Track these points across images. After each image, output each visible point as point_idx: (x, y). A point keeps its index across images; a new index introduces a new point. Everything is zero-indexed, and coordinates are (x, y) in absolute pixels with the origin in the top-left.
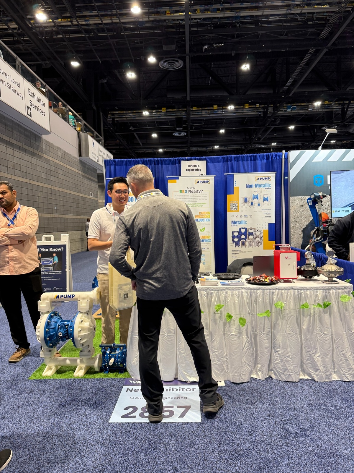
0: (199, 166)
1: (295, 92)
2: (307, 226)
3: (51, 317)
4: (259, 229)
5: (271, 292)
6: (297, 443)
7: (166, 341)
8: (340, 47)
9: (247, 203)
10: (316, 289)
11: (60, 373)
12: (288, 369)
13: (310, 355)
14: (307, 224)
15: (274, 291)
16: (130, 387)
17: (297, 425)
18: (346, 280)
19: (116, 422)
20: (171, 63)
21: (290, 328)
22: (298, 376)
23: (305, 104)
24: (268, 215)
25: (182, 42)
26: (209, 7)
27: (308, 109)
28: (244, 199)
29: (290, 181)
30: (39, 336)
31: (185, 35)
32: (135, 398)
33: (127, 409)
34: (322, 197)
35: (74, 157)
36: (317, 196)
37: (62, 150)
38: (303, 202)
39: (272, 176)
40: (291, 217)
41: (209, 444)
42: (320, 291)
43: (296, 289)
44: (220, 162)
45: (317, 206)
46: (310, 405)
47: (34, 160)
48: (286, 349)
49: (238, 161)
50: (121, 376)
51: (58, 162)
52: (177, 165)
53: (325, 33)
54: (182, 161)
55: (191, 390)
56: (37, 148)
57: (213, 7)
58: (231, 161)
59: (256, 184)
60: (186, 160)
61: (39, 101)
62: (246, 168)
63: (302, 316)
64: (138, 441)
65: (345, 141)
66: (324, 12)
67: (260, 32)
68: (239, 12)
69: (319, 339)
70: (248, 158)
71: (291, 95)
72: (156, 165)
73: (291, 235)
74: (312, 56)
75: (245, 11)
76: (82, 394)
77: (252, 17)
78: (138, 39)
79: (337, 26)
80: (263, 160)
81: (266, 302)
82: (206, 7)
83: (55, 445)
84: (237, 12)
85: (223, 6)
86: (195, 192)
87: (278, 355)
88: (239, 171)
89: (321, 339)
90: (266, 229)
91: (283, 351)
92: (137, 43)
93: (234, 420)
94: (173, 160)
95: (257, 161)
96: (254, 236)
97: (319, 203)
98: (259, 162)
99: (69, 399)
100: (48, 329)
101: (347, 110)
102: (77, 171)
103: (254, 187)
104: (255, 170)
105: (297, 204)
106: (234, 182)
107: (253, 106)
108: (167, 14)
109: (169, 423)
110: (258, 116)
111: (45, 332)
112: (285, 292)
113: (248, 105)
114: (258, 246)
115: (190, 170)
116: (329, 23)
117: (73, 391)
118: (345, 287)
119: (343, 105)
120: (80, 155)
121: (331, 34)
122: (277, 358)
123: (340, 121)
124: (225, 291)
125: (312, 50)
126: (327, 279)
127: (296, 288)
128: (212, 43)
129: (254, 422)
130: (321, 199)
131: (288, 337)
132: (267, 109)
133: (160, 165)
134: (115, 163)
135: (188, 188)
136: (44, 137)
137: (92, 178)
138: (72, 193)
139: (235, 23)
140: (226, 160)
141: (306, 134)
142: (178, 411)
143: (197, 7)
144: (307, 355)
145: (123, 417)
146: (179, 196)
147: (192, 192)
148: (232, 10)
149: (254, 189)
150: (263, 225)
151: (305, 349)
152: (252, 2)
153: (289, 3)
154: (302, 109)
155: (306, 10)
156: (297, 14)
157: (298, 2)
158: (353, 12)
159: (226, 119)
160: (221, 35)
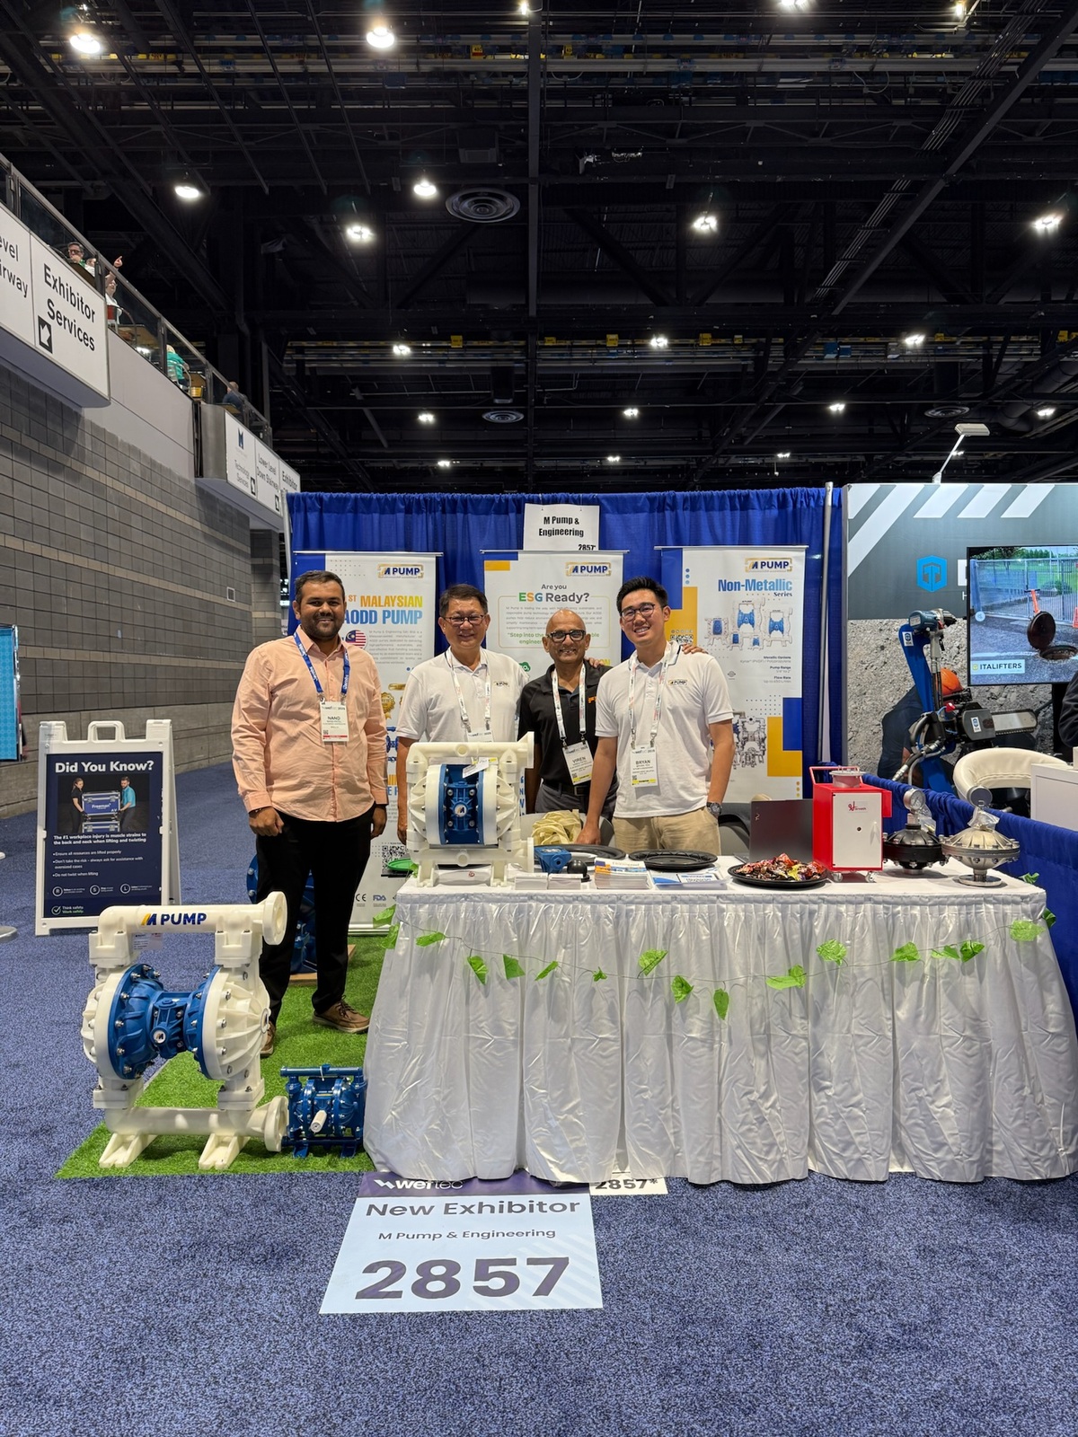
0: (577, 522)
1: (848, 304)
2: (896, 709)
3: (129, 984)
4: (756, 715)
5: (807, 911)
6: (896, 1370)
7: (489, 1057)
8: (983, 177)
9: (722, 636)
10: (940, 902)
11: (156, 1158)
12: (853, 1143)
13: (920, 1099)
14: (896, 702)
15: (816, 907)
16: (379, 1202)
17: (889, 1316)
18: (1023, 877)
19: (340, 1312)
20: (482, 203)
21: (863, 1019)
22: (885, 1165)
23: (877, 340)
24: (782, 675)
25: (519, 143)
26: (600, 41)
27: (886, 356)
28: (712, 624)
29: (849, 574)
30: (90, 1043)
31: (527, 120)
32: (394, 1236)
33: (371, 1269)
34: (942, 623)
35: (180, 479)
36: (927, 621)
37: (145, 456)
38: (884, 635)
39: (796, 557)
40: (849, 681)
41: (633, 1378)
42: (952, 907)
43: (879, 903)
44: (642, 511)
45: (926, 650)
46: (925, 1251)
47: (57, 486)
48: (848, 1081)
49: (694, 509)
50: (346, 1165)
51: (129, 491)
52: (512, 516)
53: (938, 135)
54: (528, 506)
55: (565, 1207)
56: (67, 447)
57: (612, 42)
58: (673, 508)
59: (747, 581)
60: (538, 502)
61: (78, 303)
62: (719, 531)
63: (896, 981)
64: (413, 1370)
65: (992, 454)
66: (939, 74)
67: (752, 124)
68: (689, 61)
69: (948, 1052)
70: (725, 503)
71: (836, 312)
72: (448, 516)
73: (850, 735)
74: (901, 199)
75: (708, 57)
76: (230, 1222)
77: (726, 76)
78: (384, 125)
79: (975, 117)
80: (770, 508)
81: (792, 941)
82: (592, 41)
83: (154, 1387)
84: (683, 60)
85: (642, 39)
86: (565, 598)
87: (825, 1101)
88: (696, 542)
89: (955, 1053)
90: (777, 715)
91: (839, 1088)
92: (381, 138)
93: (701, 1302)
94: (500, 500)
95: (750, 511)
96: (741, 736)
97: (933, 641)
98: (756, 516)
99: (189, 1240)
100: (121, 1020)
101: (999, 362)
102: (188, 520)
103: (743, 589)
104: (745, 540)
105: (868, 644)
106: (684, 573)
107: (723, 341)
108: (475, 54)
109: (506, 1312)
110: (740, 370)
111: (112, 1030)
112: (847, 911)
113: (708, 336)
114: (753, 764)
115: (550, 533)
116: (953, 107)
117: (200, 1213)
118: (1023, 898)
119: (988, 346)
120: (199, 472)
121: (959, 139)
122: (822, 1109)
123: (978, 395)
124: (669, 907)
125: (901, 184)
126: (970, 871)
127: (880, 899)
128: (608, 148)
129: (764, 1306)
130: (940, 628)
131: (857, 1047)
132: (767, 352)
133: (460, 516)
134: (321, 505)
135: (544, 587)
136: (89, 414)
137: (232, 542)
138: (172, 587)
139: (676, 91)
140: (659, 506)
141: (878, 429)
142: (531, 1277)
143: (565, 40)
144: (911, 1099)
145: (361, 1295)
146: (516, 611)
147: (557, 598)
148: (667, 52)
149: (742, 594)
150: (768, 702)
151: (906, 1083)
152: (728, 32)
153: (837, 40)
154: (867, 354)
155: (887, 64)
156: (860, 73)
157: (862, 40)
158: (1021, 77)
159: (644, 376)
160: (636, 126)
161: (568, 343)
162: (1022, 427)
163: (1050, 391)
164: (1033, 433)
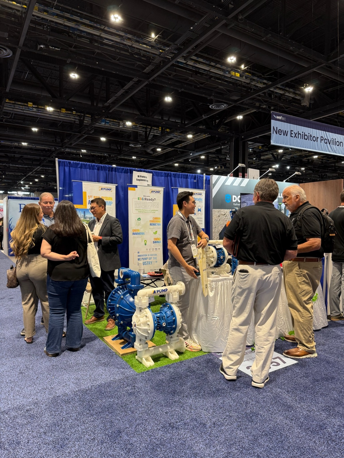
0: (147, 177)
1: (115, 110)
8: (158, 84)
23: (116, 121)
24: (200, 222)
25: (17, 34)
26: (48, 9)
27: (119, 126)
29: (213, 197)
31: (22, 27)
39: (203, 192)
44: (163, 176)
49: (175, 177)
53: (147, 70)
57: (52, 11)
60: (136, 171)
65: (143, 159)
66: (149, 52)
67: (97, 51)
68: (79, 25)
70: (182, 176)
71: (111, 111)
74: (135, 83)
77: (89, 33)
79: (158, 67)
80: (192, 179)
82: (46, 8)
84: (76, 25)
85: (63, 13)
86: (150, 200)
94: (126, 169)
95: (188, 179)
101: (149, 134)
107: (69, 112)
110: (73, 122)
113: (64, 109)
115: (140, 180)
116: (153, 63)
119: (146, 128)
121: (153, 71)
125: (136, 79)
128: (49, 44)
132: (84, 118)
135: (144, 196)
139: (72, 33)
141: (112, 147)
146: (137, 203)
147: (147, 199)
148: (71, 20)
152: (91, 21)
153: (122, 34)
154: (114, 125)
155: (136, 45)
156: (129, 46)
157: (129, 36)
158: (172, 61)
159: (40, 118)
160: (59, 40)
161: (13, 102)
162: (151, 152)
163: (159, 144)
164: (154, 155)
